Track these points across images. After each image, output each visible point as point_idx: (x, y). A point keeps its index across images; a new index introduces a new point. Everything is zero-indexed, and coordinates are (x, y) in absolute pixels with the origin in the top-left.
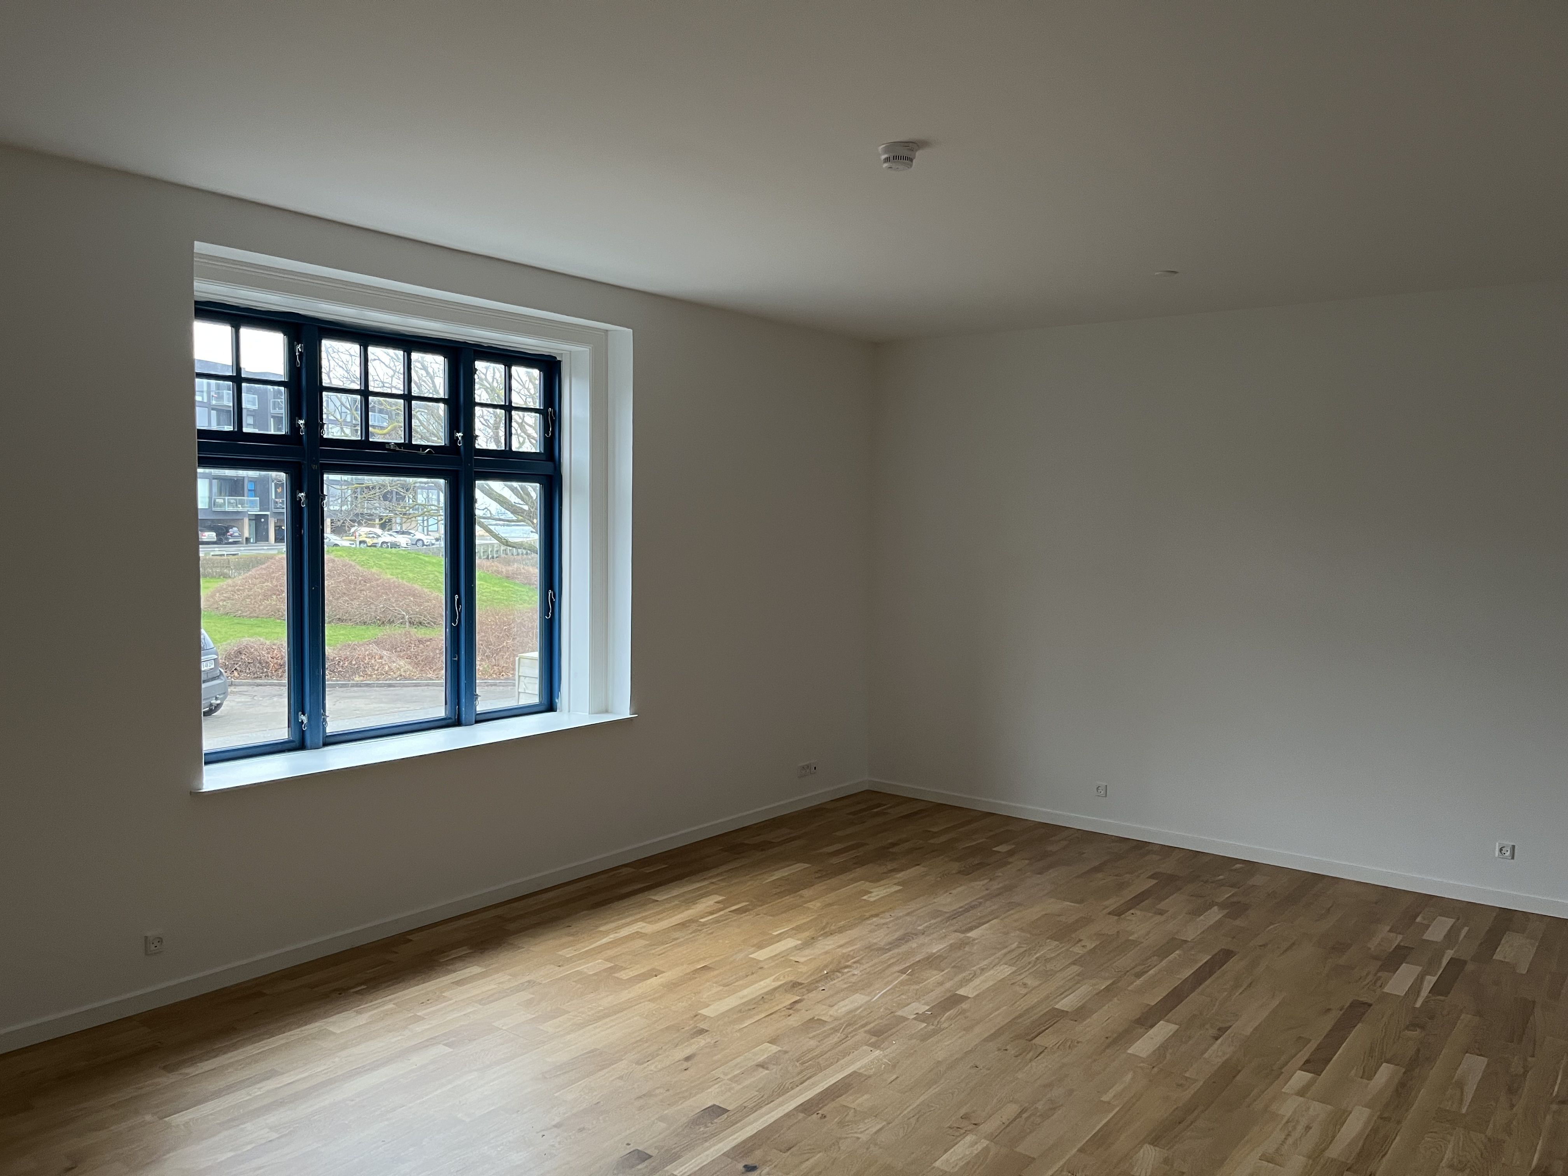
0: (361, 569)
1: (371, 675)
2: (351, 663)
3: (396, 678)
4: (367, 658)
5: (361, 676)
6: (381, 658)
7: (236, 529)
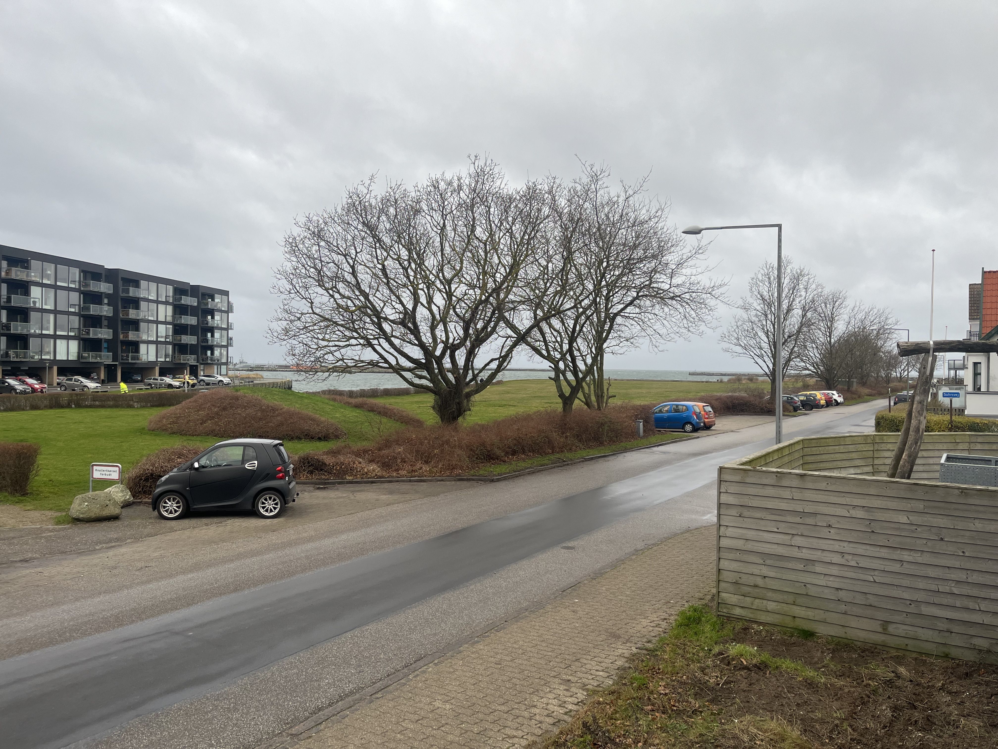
1: (357, 475)
2: (341, 467)
3: (374, 477)
4: (351, 464)
5: (350, 476)
6: (360, 463)
7: (95, 374)
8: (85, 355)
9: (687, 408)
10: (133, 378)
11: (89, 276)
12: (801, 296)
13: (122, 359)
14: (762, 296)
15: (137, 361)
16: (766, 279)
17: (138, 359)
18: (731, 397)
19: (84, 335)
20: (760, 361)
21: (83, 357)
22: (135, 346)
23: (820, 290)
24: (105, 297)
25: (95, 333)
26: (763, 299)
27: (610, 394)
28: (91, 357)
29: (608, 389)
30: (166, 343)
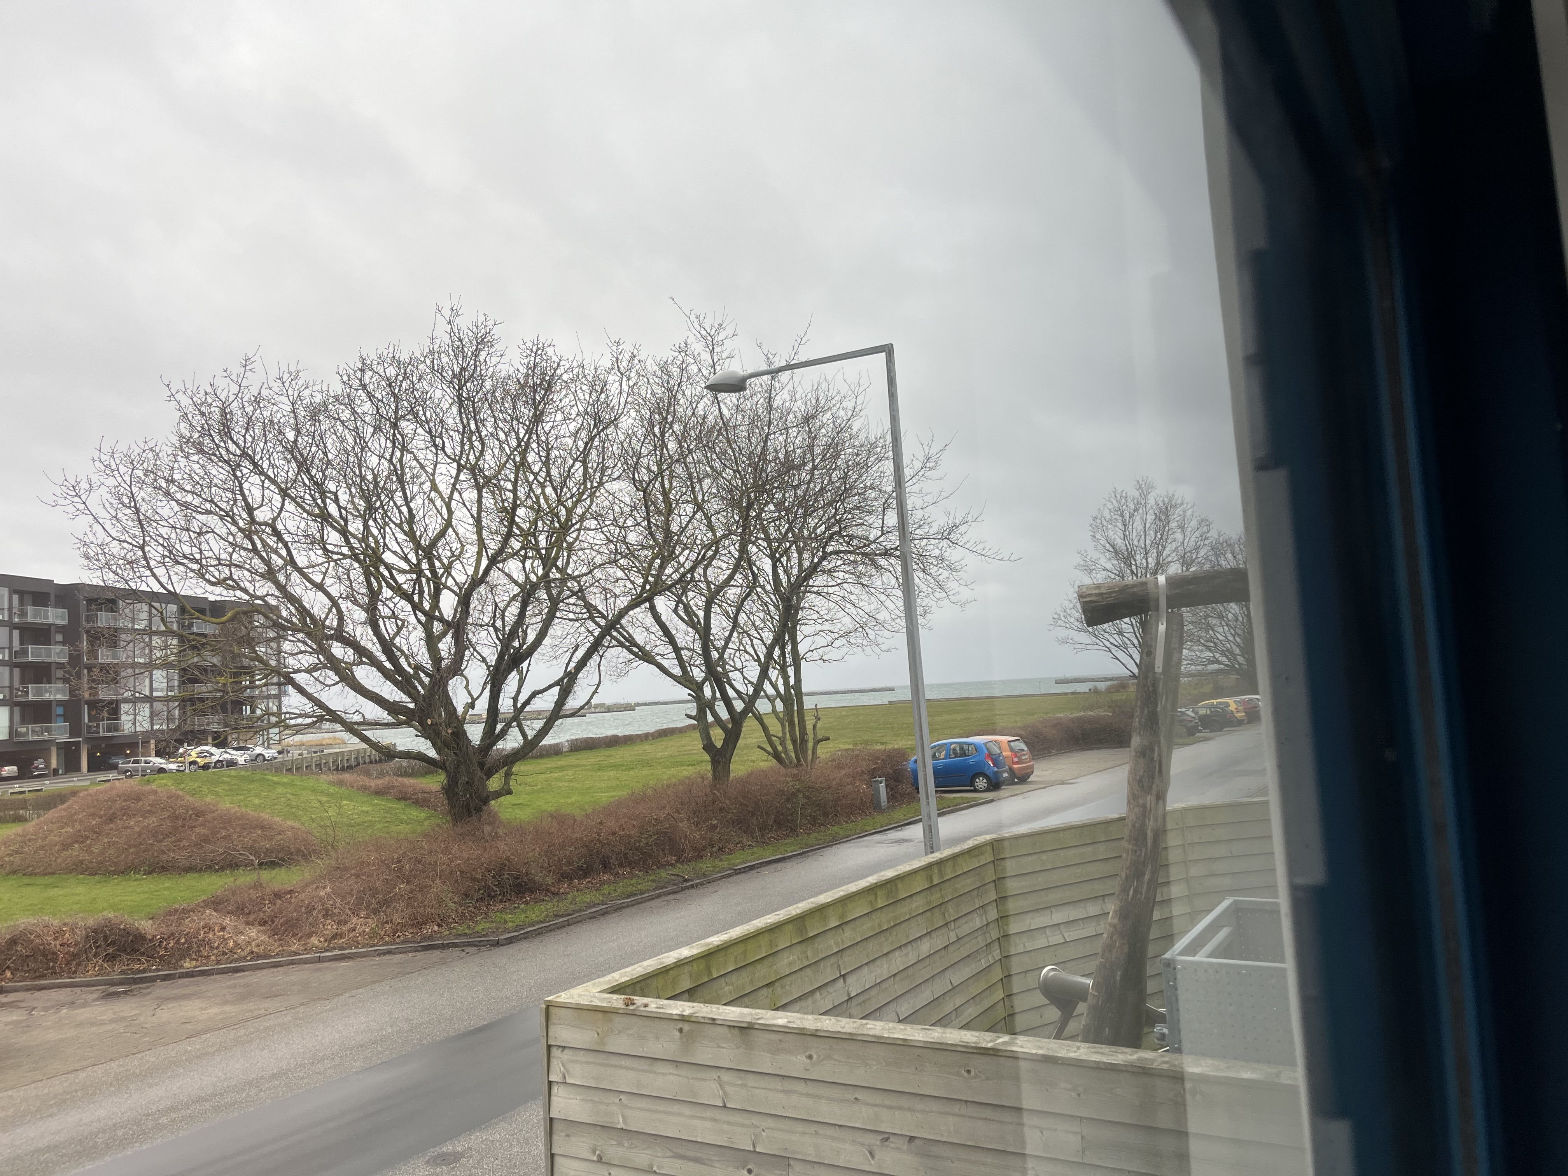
0: (191, 799)
1: (208, 957)
2: (178, 942)
3: (245, 958)
4: (202, 933)
5: (194, 959)
6: (223, 929)
7: (42, 760)
8: (23, 730)
9: (977, 748)
10: (111, 762)
11: (28, 598)
12: (1174, 540)
13: (89, 732)
14: (1113, 547)
15: (115, 734)
16: (1117, 517)
17: (117, 729)
18: (1079, 719)
19: (21, 696)
20: (1120, 654)
21: (18, 734)
22: (114, 709)
23: (1205, 529)
24: (56, 632)
25: (39, 693)
26: (1116, 552)
27: (820, 737)
28: (31, 733)
29: (814, 727)
30: (166, 700)
